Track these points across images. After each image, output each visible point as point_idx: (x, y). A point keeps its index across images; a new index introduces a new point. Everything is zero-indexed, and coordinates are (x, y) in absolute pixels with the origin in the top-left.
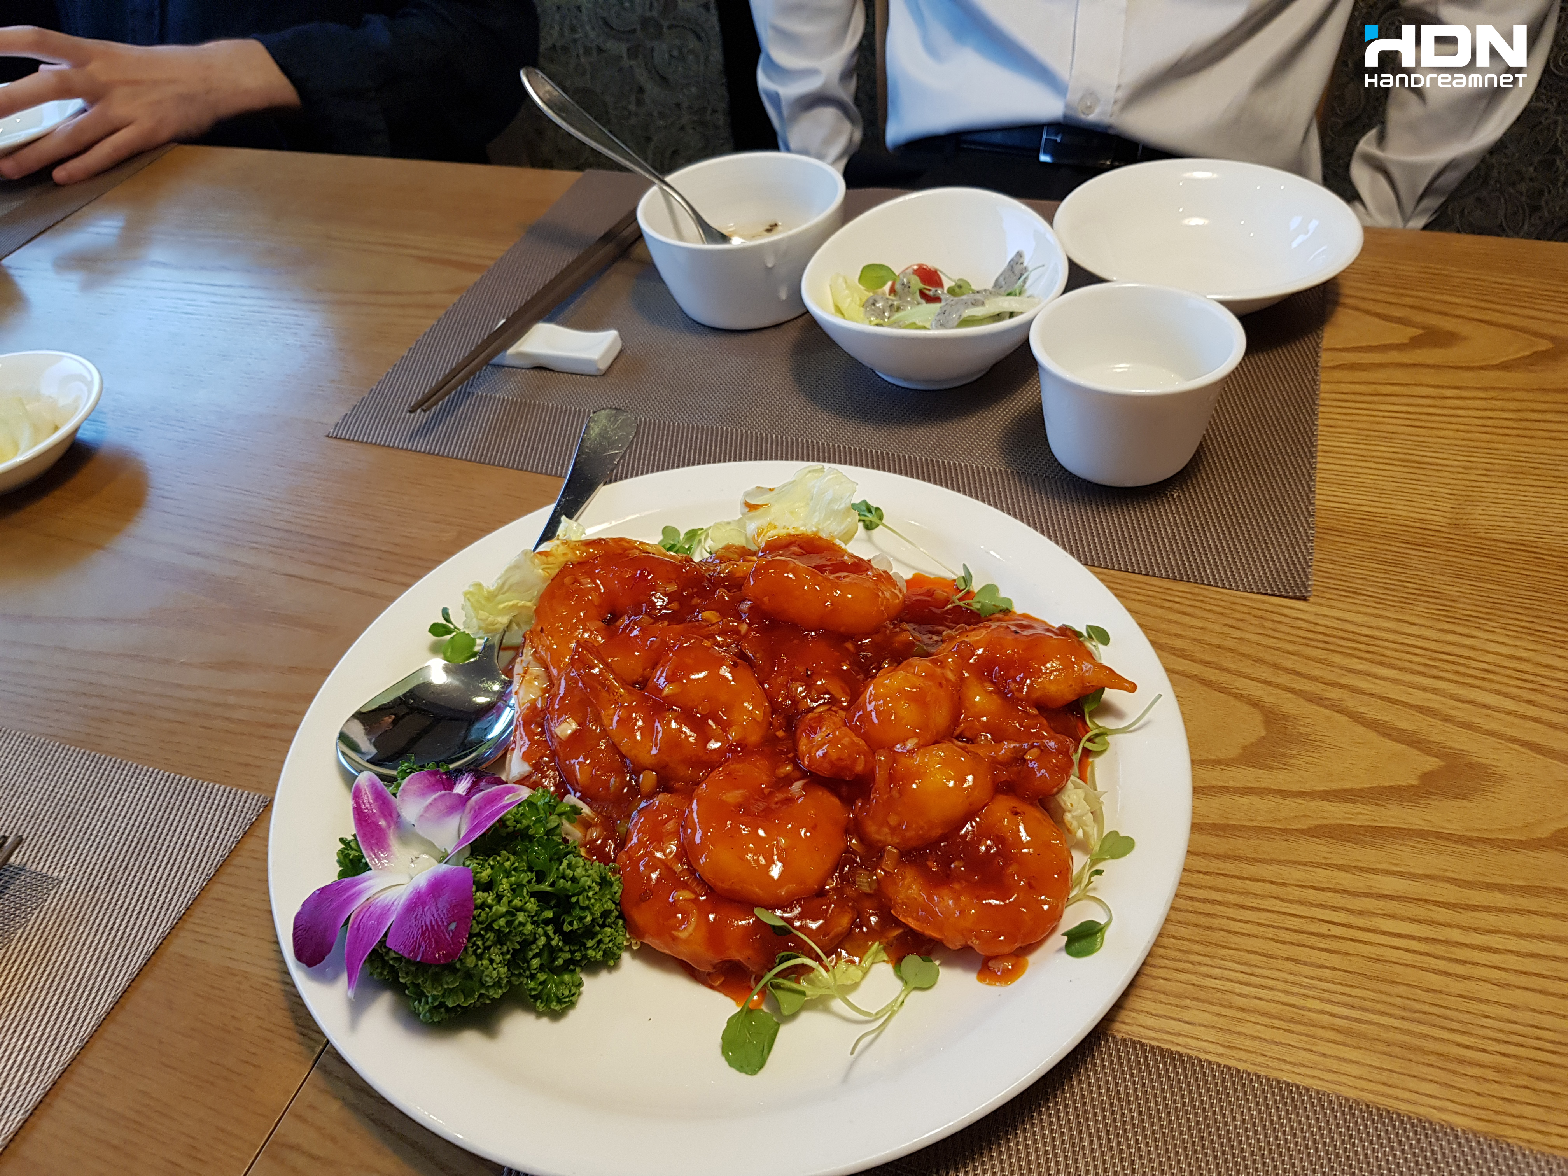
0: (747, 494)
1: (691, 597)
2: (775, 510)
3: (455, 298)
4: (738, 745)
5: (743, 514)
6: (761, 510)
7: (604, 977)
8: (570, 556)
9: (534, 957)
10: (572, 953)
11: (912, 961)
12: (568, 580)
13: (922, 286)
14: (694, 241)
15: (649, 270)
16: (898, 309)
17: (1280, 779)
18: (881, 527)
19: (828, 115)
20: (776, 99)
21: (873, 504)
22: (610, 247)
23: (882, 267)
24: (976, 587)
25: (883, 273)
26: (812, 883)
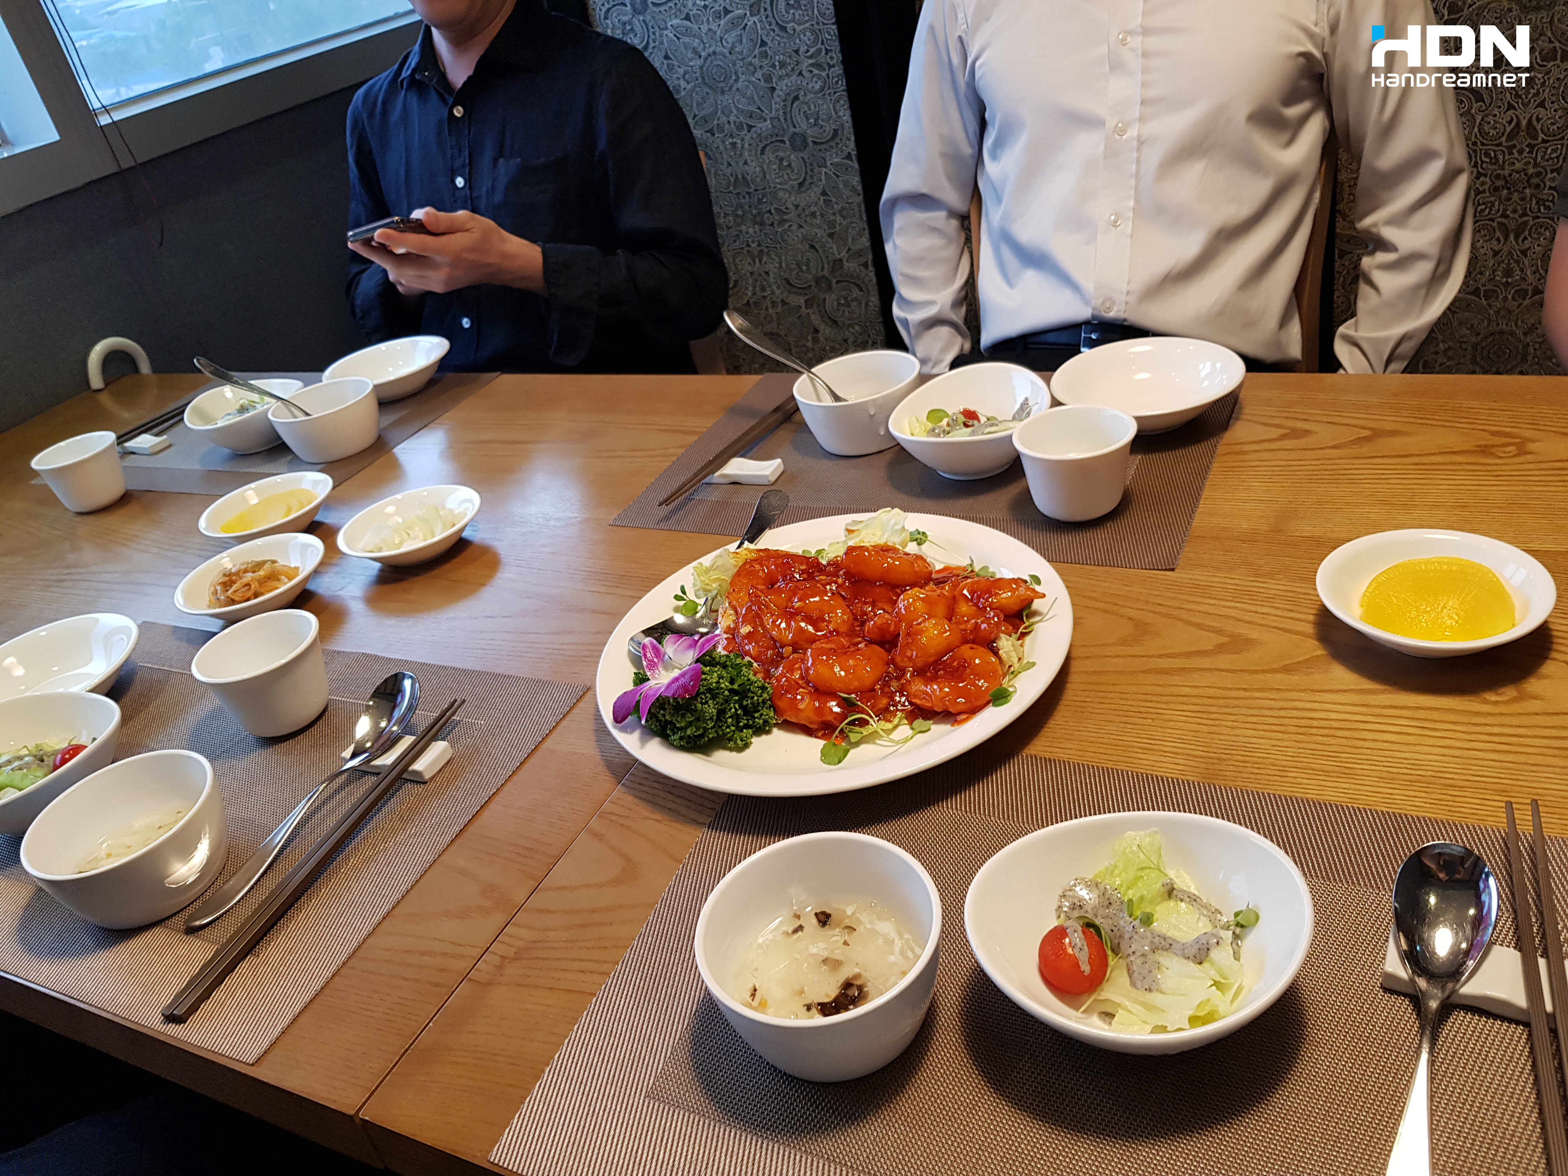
0: (847, 524)
1: (813, 572)
2: (864, 532)
3: (683, 450)
4: (834, 631)
5: (846, 536)
6: (856, 533)
7: (764, 737)
8: (749, 556)
9: (730, 717)
10: (748, 720)
11: (919, 723)
12: (747, 566)
13: (964, 419)
14: (828, 402)
15: (803, 427)
16: (949, 433)
17: (1137, 650)
18: (927, 542)
19: (944, 331)
20: (905, 323)
21: (921, 530)
22: (778, 416)
23: (940, 410)
24: (977, 569)
25: (941, 414)
26: (867, 683)
